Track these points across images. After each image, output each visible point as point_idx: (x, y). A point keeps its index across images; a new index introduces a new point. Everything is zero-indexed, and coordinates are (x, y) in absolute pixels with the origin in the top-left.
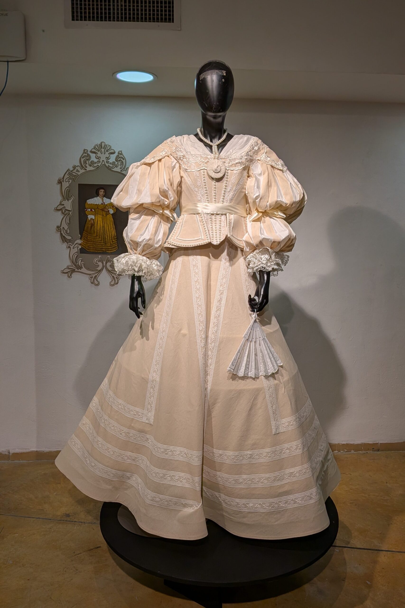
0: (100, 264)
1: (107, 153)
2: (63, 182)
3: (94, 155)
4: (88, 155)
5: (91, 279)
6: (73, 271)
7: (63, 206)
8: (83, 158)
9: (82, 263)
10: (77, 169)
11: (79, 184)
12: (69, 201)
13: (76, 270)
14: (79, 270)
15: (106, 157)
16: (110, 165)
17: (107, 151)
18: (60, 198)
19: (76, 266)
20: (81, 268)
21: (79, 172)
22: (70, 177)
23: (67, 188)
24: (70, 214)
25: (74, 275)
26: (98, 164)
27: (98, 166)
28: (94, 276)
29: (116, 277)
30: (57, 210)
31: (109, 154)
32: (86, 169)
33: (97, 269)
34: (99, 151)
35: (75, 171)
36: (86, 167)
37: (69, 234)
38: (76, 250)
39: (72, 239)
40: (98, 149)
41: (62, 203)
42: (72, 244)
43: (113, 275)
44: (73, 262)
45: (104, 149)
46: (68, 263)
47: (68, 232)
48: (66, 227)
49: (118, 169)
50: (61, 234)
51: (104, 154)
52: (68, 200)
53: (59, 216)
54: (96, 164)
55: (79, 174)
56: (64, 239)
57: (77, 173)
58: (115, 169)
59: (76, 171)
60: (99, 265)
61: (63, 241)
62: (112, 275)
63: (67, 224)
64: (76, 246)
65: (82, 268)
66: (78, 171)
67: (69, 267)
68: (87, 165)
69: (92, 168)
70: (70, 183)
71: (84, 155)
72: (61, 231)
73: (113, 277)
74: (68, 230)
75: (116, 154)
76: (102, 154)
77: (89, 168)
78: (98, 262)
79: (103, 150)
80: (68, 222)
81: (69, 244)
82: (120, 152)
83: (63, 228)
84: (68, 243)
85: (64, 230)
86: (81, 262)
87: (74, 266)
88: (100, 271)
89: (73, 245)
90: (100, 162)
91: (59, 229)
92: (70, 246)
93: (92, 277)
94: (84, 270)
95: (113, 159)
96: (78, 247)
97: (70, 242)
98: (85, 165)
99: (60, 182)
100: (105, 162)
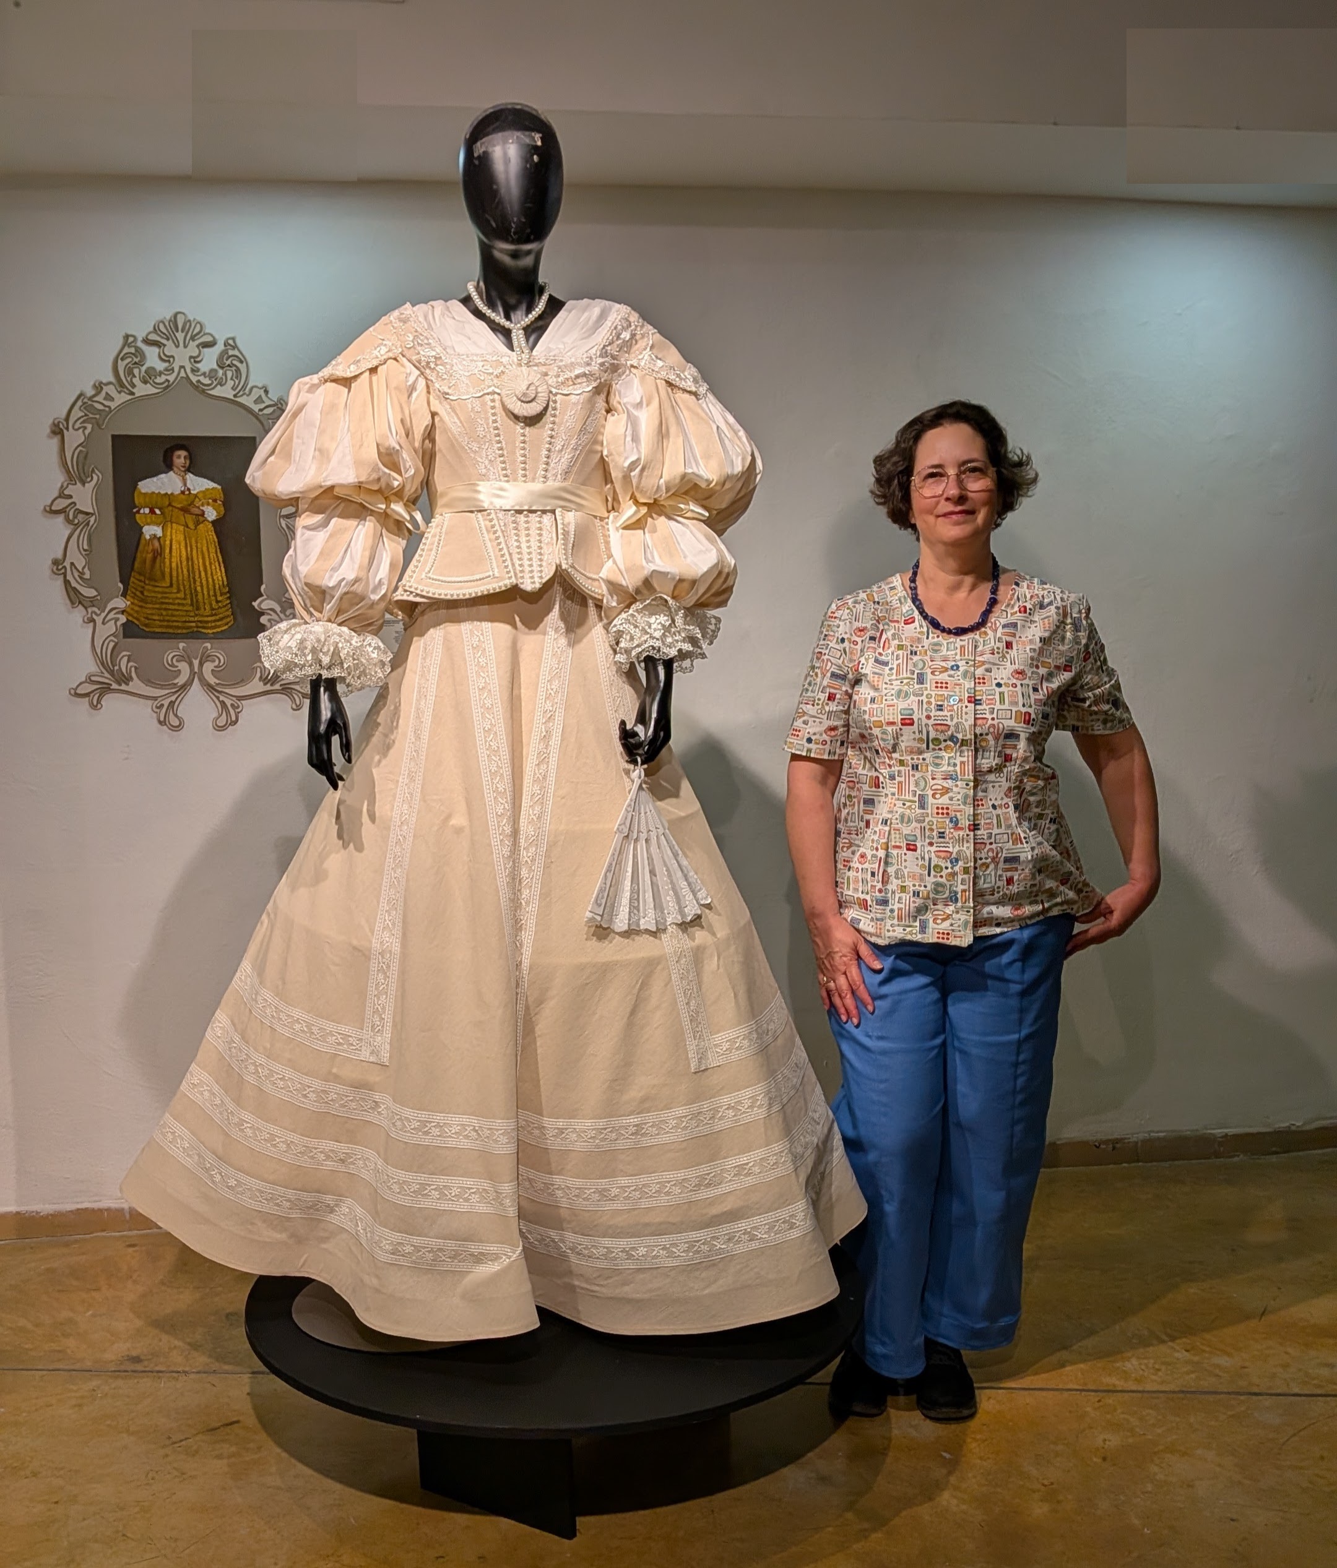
0: (183, 666)
1: (193, 344)
2: (67, 429)
3: (155, 350)
4: (137, 349)
5: (158, 710)
6: (105, 689)
7: (70, 501)
8: (122, 359)
9: (131, 664)
10: (107, 393)
11: (114, 437)
12: (86, 485)
13: (114, 686)
14: (124, 687)
15: (191, 357)
16: (202, 379)
17: (193, 338)
18: (60, 478)
19: (112, 675)
20: (127, 680)
21: (112, 399)
22: (86, 415)
23: (80, 448)
24: (91, 524)
25: (109, 700)
26: (168, 378)
27: (166, 384)
28: (166, 703)
29: (232, 705)
30: (51, 512)
31: (198, 346)
32: (134, 390)
33: (175, 682)
34: (168, 339)
35: (100, 398)
36: (134, 386)
37: (89, 583)
38: (111, 628)
39: (99, 598)
40: (165, 332)
41: (66, 492)
42: (98, 612)
43: (222, 698)
44: (103, 664)
45: (182, 331)
46: (92, 667)
47: (87, 576)
48: (80, 563)
49: (226, 391)
50: (67, 583)
51: (185, 347)
52: (83, 483)
53: (59, 528)
54: (163, 376)
55: (113, 405)
56: (74, 597)
57: (106, 403)
58: (218, 391)
59: (105, 399)
60: (179, 671)
61: (72, 603)
62: (218, 698)
63: (84, 553)
64: (111, 615)
65: (131, 679)
66: (109, 397)
67: (93, 678)
68: (136, 381)
69: (149, 390)
70: (87, 432)
71: (126, 350)
72: (65, 575)
73: (223, 703)
74: (86, 570)
75: (220, 347)
76: (177, 346)
77: (142, 390)
78: (177, 661)
79: (180, 336)
80: (86, 547)
81: (90, 610)
82: (231, 342)
83: (72, 564)
84: (86, 608)
85: (74, 570)
86: (128, 661)
87: (106, 675)
88: (185, 687)
89: (103, 615)
90: (173, 369)
91: (60, 567)
92: (94, 617)
93: (162, 705)
94: (136, 685)
95: (209, 360)
96: (117, 620)
97: (93, 606)
98: (129, 379)
99: (57, 431)
100: (188, 370)
